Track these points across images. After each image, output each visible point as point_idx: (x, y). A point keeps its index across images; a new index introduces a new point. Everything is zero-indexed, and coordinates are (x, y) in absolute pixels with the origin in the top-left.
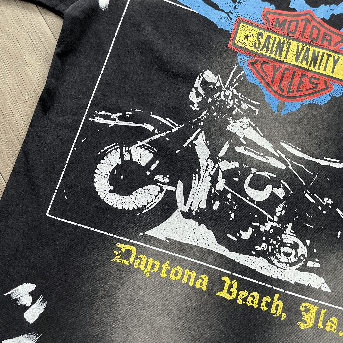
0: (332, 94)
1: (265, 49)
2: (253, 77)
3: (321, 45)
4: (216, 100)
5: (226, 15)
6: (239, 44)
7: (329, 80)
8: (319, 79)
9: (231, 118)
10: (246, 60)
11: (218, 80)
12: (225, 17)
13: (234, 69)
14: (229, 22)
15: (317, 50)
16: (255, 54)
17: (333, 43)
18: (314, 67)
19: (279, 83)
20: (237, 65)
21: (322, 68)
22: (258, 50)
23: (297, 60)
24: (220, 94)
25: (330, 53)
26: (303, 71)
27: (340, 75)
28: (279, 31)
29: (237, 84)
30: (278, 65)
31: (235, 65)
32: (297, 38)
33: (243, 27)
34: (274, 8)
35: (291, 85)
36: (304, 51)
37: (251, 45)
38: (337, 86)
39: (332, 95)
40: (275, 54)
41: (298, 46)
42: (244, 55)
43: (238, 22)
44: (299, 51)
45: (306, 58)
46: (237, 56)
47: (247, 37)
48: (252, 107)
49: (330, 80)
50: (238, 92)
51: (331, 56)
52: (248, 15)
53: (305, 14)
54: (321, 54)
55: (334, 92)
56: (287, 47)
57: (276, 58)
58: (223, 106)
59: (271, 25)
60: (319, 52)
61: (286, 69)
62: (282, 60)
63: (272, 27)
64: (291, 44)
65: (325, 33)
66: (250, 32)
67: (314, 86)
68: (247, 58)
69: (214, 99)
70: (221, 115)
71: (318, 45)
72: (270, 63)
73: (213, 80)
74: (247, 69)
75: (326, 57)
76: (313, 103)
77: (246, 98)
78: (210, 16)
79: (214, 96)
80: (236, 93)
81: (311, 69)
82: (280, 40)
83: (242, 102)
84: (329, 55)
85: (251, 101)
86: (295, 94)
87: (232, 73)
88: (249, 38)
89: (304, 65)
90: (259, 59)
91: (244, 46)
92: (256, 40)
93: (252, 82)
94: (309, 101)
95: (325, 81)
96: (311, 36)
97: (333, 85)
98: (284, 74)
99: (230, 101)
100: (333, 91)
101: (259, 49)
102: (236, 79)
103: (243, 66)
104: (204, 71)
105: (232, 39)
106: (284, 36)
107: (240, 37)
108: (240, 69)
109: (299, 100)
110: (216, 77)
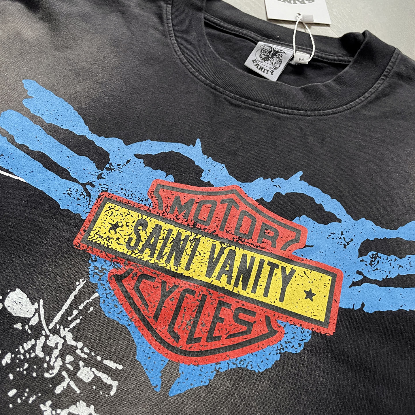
0: (282, 346)
1: (148, 250)
2: (116, 307)
3: (257, 247)
4: (22, 357)
5: (81, 188)
6: (96, 240)
7: (274, 315)
8: (253, 314)
9: (49, 403)
10: (106, 270)
11: (37, 311)
12: (77, 191)
13: (78, 288)
14: (83, 200)
15: (250, 254)
16: (127, 259)
17: (280, 244)
18: (244, 287)
19: (170, 320)
20: (86, 281)
21: (260, 290)
22: (133, 253)
23: (209, 273)
24: (36, 343)
25: (276, 261)
26: (222, 294)
27: (296, 304)
28: (178, 218)
29: (78, 321)
30: (171, 282)
31: (81, 280)
32: (213, 232)
33: (111, 210)
34: (173, 180)
35: (195, 324)
36: (225, 257)
37: (121, 241)
38: (293, 330)
39: (283, 349)
40: (168, 261)
41: (214, 246)
42: (105, 261)
43: (101, 200)
44: (215, 256)
45: (227, 269)
46: (90, 261)
47: (115, 227)
48: (104, 377)
49: (276, 316)
50: (76, 339)
51: (277, 266)
52: (122, 189)
53: (228, 192)
54: (257, 263)
55: (286, 343)
56: (192, 247)
57: (168, 268)
58: (36, 372)
59: (165, 207)
60: (253, 258)
61: (188, 290)
62: (180, 271)
63: (166, 212)
64: (201, 243)
65: (264, 225)
66: (123, 218)
67: (245, 328)
68: (109, 267)
69: (18, 356)
70: (26, 394)
71: (252, 246)
72: (155, 278)
73: (24, 312)
74: (106, 289)
75: (266, 269)
76: (243, 366)
77: (93, 354)
78: (49, 189)
79: (21, 347)
80: (71, 341)
81: (238, 291)
82: (179, 234)
83: (81, 364)
84: (273, 266)
85: (102, 360)
86: (204, 345)
87: (72, 297)
88: (118, 230)
89: (223, 283)
90: (133, 268)
91: (107, 244)
92: (131, 234)
93: (113, 316)
94: (234, 364)
95: (268, 318)
96: (237, 228)
97: (284, 327)
98: (181, 300)
99: (56, 361)
100: (284, 339)
101: (137, 250)
102: (78, 310)
103: (98, 282)
104: (10, 292)
105: (85, 231)
106: (187, 227)
107: (101, 227)
108: (89, 289)
109: (211, 361)
110: (33, 304)
